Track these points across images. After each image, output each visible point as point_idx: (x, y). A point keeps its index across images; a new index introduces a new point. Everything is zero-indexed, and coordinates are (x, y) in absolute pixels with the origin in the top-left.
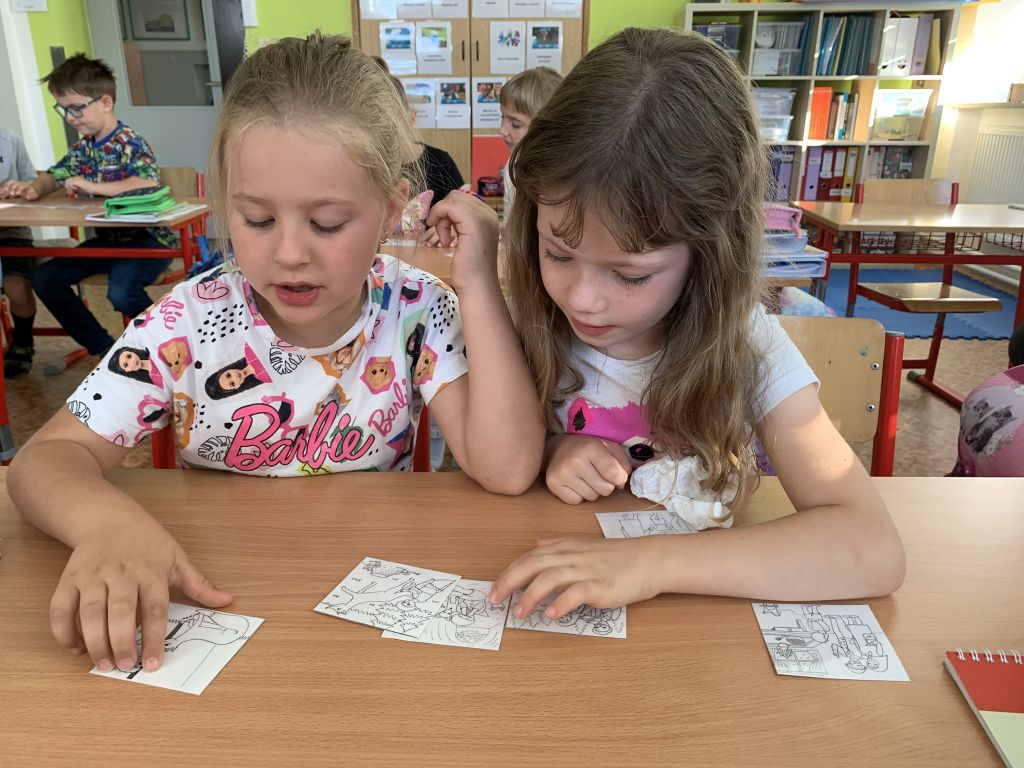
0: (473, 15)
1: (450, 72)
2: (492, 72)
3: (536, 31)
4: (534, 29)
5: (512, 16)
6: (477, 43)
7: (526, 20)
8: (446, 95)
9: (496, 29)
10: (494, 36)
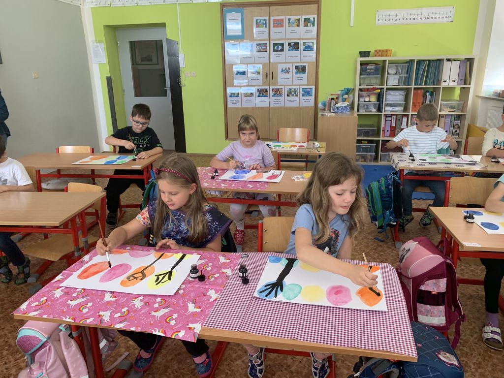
0: (271, 61)
1: (261, 84)
2: (278, 84)
3: (297, 67)
4: (296, 66)
5: (287, 61)
6: (273, 73)
7: (293, 63)
8: (260, 94)
9: (280, 67)
10: (279, 70)
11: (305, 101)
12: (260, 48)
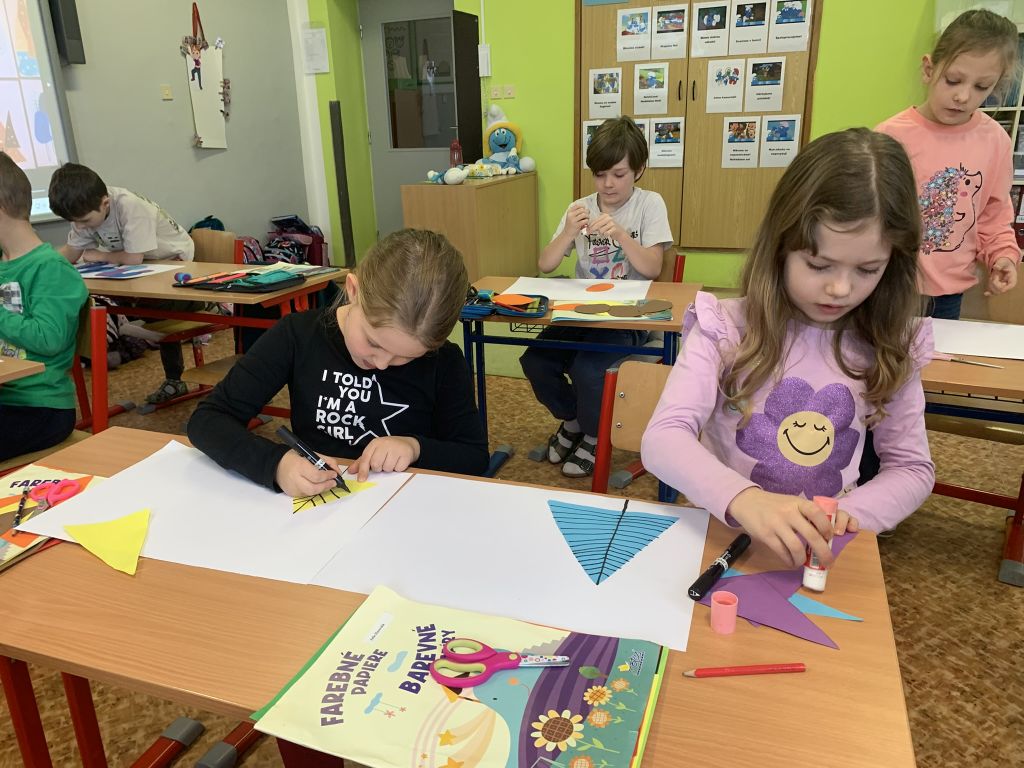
0: (694, 54)
1: (665, 112)
3: (757, 68)
4: (755, 65)
5: (731, 53)
6: (694, 83)
7: (746, 57)
8: (660, 135)
9: (714, 68)
10: (712, 75)
11: (774, 153)
12: (667, 22)
